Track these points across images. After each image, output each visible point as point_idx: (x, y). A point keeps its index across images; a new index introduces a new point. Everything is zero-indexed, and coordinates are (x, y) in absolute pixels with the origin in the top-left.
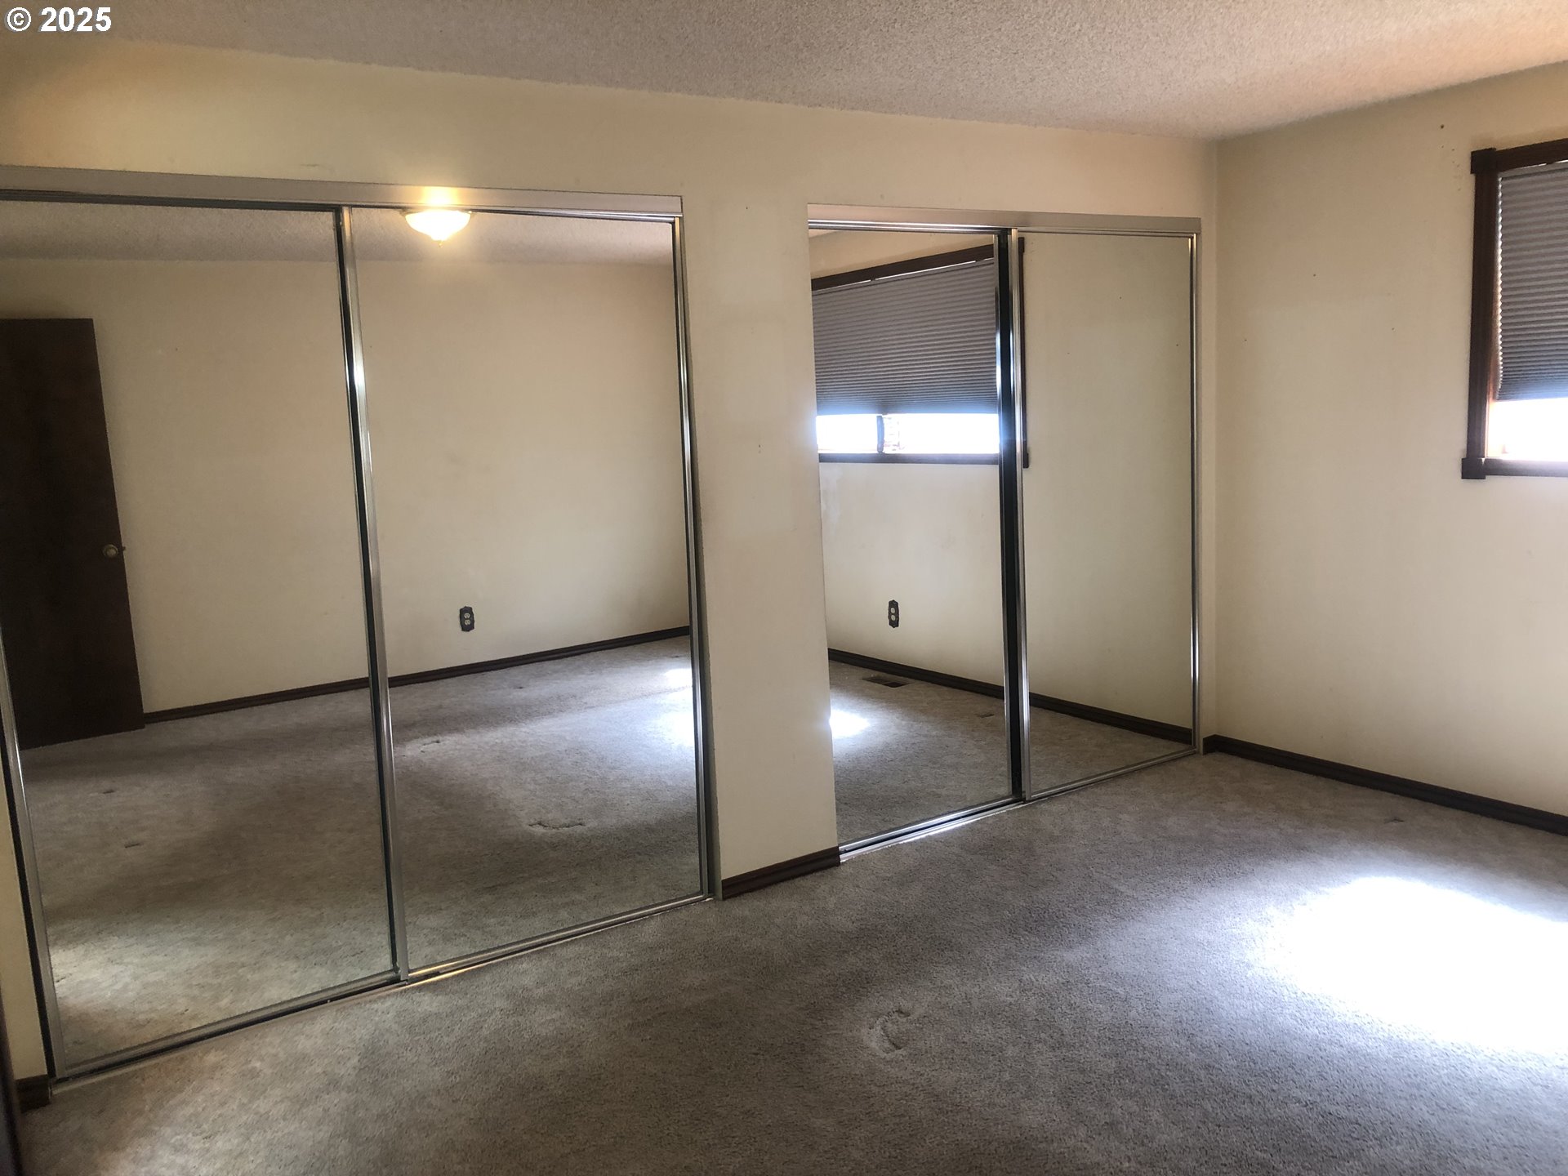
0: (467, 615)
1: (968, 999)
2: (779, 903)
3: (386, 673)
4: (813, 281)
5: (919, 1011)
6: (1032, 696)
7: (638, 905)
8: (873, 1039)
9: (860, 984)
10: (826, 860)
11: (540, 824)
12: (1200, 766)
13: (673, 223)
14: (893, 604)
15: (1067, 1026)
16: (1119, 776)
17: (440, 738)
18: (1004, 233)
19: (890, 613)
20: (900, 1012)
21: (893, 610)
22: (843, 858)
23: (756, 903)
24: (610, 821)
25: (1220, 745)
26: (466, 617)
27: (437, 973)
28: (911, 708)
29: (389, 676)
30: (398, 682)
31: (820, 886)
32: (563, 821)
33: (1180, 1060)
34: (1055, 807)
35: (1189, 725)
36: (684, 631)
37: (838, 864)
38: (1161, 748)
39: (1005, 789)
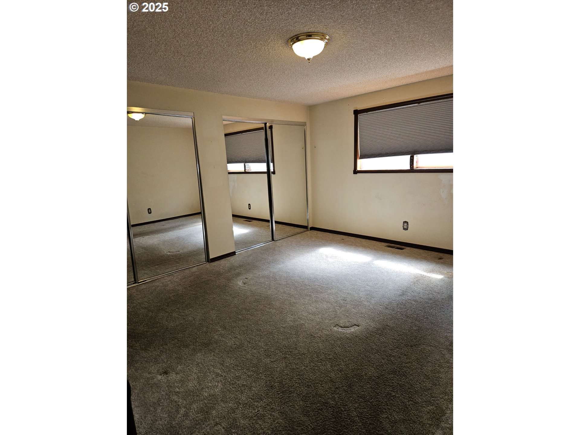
0: (149, 210)
1: (259, 275)
2: (223, 262)
3: (130, 224)
4: (225, 134)
5: (250, 278)
6: (275, 221)
7: (192, 265)
8: (240, 283)
9: (238, 275)
10: (233, 254)
11: (169, 252)
12: (309, 233)
13: (192, 118)
14: (249, 205)
15: (278, 278)
16: (293, 235)
17: (144, 237)
18: (265, 124)
19: (249, 207)
20: (246, 278)
21: (249, 206)
22: (236, 253)
23: (217, 263)
24: (185, 250)
25: (313, 229)
26: (149, 211)
27: (146, 281)
28: (253, 226)
29: (131, 224)
30: (133, 226)
31: (231, 259)
32: (175, 251)
33: (298, 281)
34: (280, 241)
35: (307, 225)
36: (200, 213)
37: (235, 254)
38: (302, 230)
39: (271, 239)
